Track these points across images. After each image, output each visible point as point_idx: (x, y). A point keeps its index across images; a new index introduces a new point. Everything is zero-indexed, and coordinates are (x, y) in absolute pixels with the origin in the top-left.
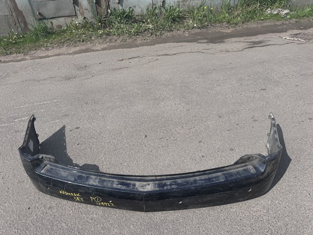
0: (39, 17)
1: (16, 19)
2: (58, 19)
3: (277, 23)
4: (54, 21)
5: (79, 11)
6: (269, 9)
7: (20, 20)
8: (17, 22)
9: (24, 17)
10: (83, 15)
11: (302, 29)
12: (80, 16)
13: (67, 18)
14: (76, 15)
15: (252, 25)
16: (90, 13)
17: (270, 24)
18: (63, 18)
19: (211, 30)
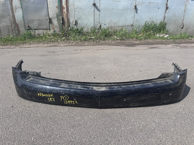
0: (28, 28)
1: (14, 28)
2: (39, 30)
3: (163, 41)
4: (36, 31)
5: (52, 27)
6: (158, 34)
7: (16, 29)
8: (14, 29)
9: (18, 27)
10: (54, 29)
11: (177, 44)
12: (52, 30)
13: (44, 30)
14: (50, 29)
15: (150, 41)
16: (58, 29)
17: (159, 41)
18: (42, 30)
19: (127, 41)
